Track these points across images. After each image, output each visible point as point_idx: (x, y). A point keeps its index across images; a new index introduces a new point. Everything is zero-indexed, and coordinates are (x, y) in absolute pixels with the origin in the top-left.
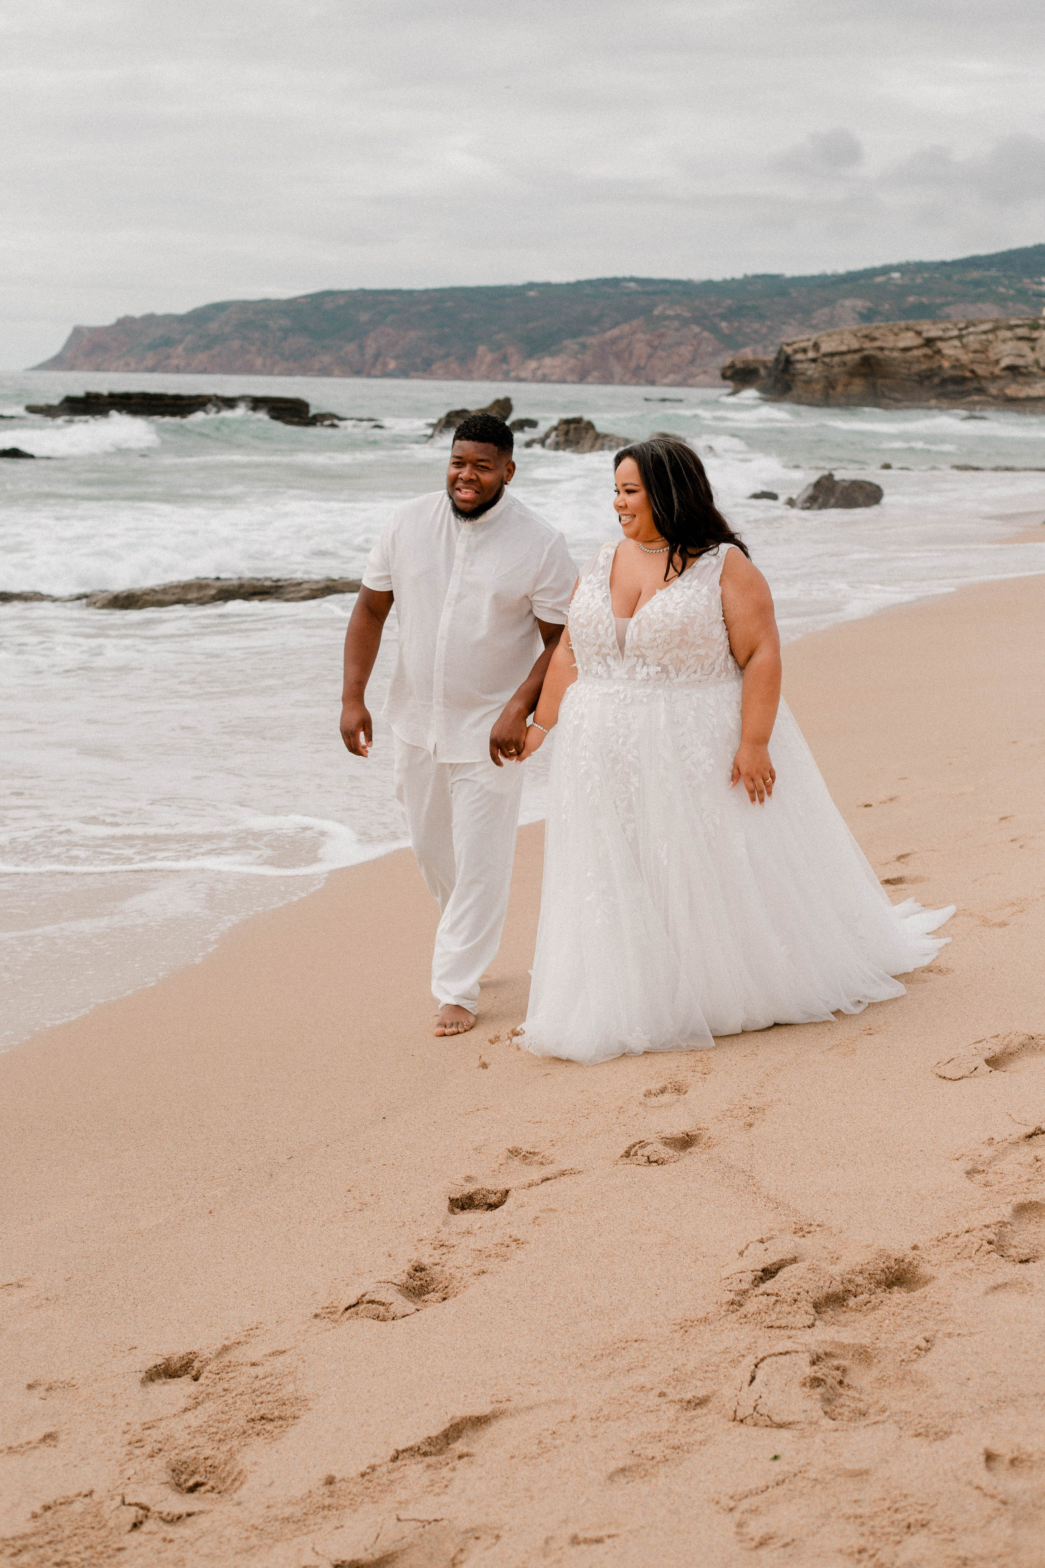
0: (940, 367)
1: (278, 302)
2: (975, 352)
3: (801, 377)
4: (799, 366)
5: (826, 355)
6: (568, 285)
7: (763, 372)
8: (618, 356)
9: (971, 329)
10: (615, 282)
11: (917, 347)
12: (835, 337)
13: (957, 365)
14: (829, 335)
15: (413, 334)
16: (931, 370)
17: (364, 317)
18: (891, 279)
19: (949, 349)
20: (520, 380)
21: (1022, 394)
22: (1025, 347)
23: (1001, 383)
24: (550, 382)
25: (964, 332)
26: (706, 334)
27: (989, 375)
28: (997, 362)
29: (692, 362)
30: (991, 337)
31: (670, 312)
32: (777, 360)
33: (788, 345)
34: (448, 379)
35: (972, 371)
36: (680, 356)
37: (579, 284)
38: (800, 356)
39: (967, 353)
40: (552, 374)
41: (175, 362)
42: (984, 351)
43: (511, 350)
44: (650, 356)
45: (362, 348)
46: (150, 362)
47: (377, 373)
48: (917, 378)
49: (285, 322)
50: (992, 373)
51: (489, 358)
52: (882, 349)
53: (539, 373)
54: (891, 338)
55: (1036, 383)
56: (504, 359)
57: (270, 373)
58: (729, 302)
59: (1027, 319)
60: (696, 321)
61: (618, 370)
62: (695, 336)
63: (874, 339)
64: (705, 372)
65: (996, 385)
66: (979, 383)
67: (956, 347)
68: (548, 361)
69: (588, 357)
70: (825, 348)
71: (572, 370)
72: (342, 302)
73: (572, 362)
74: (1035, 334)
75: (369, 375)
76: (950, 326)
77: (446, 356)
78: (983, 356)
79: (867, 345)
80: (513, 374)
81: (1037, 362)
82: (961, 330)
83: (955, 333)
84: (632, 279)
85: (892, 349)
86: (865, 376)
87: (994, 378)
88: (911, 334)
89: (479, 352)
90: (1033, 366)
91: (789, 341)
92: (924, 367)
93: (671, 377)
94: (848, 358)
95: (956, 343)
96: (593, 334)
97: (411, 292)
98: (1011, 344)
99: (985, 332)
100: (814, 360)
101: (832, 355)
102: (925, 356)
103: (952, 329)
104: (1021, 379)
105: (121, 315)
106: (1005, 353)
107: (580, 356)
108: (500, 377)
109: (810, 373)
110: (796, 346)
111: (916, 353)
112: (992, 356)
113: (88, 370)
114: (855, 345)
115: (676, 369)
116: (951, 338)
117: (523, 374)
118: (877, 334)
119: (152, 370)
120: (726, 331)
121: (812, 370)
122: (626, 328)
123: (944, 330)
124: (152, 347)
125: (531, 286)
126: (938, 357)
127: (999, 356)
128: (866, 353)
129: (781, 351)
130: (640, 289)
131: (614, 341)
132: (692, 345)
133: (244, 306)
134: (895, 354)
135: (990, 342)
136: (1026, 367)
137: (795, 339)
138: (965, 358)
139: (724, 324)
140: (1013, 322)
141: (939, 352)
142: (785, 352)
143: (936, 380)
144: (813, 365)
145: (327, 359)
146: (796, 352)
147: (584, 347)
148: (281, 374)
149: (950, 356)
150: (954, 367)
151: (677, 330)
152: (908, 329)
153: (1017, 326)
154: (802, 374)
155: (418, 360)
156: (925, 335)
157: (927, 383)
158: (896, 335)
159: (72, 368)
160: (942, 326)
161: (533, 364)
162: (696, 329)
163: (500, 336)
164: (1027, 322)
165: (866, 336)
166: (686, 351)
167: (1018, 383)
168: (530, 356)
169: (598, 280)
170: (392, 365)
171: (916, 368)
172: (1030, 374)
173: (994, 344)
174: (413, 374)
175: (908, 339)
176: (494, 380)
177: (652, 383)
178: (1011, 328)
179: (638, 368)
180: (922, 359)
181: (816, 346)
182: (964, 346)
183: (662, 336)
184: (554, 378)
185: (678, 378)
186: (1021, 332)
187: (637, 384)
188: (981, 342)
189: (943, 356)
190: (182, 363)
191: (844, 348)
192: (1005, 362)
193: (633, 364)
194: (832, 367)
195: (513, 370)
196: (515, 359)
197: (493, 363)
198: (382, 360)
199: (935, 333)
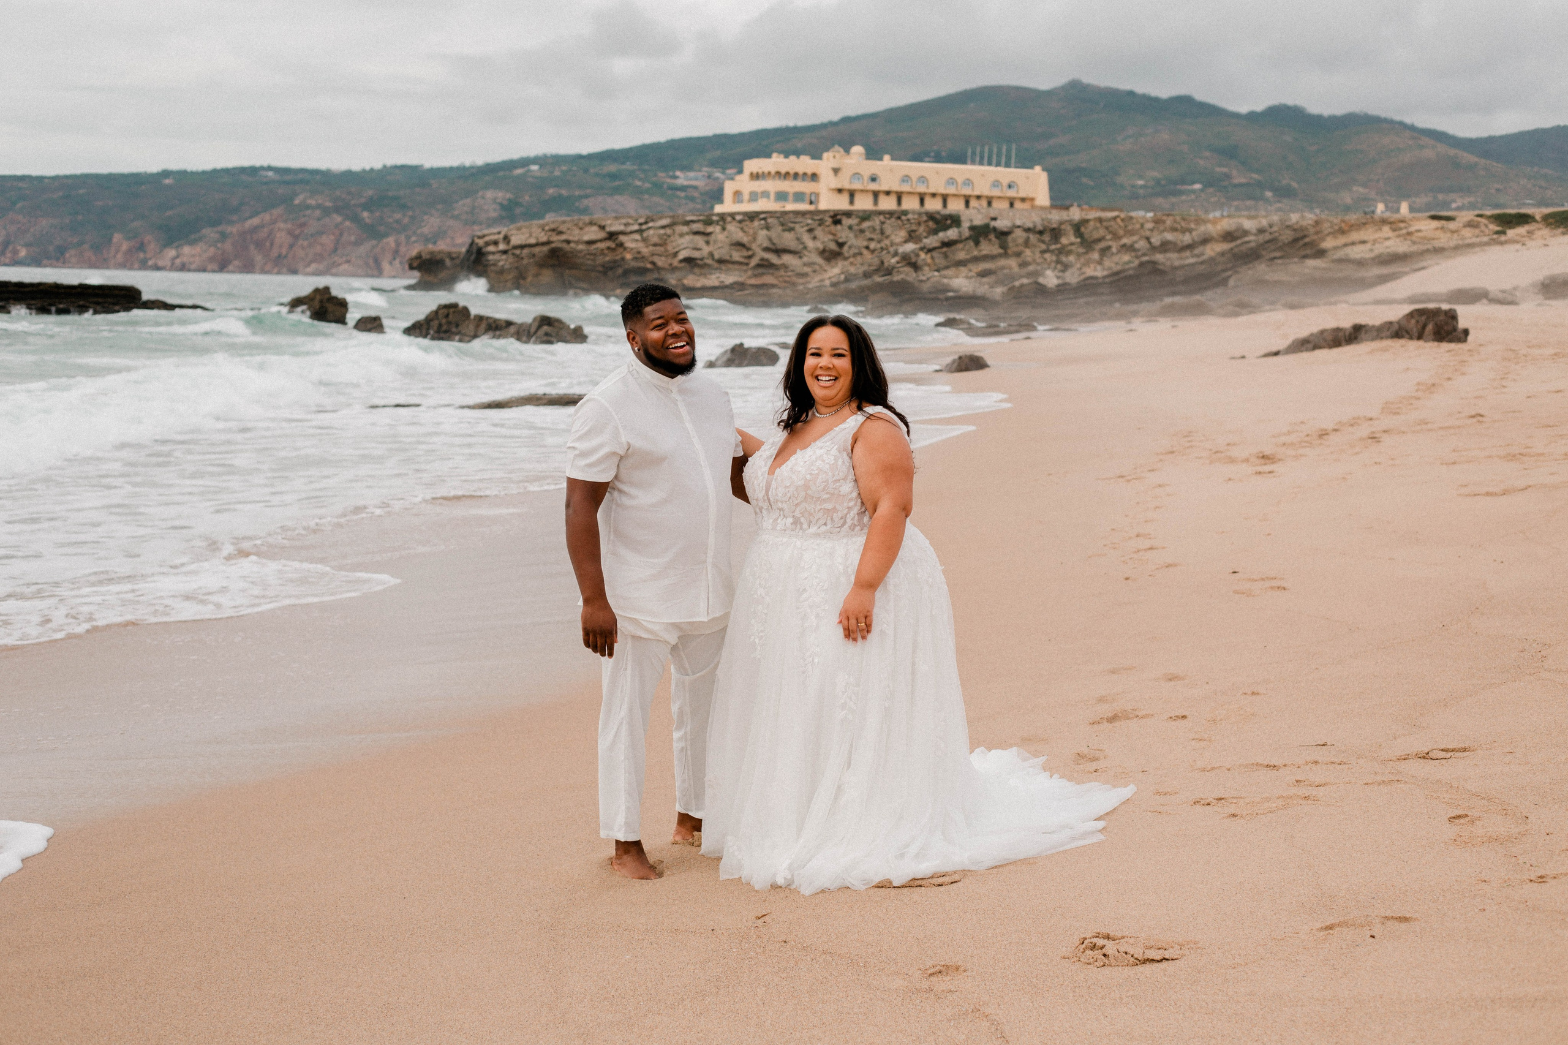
0: (623, 259)
2: (655, 245)
3: (492, 268)
4: (491, 257)
5: (515, 247)
6: (204, 173)
7: (448, 262)
8: (259, 245)
9: (650, 224)
10: (253, 171)
11: (601, 241)
12: (524, 230)
13: (639, 257)
14: (519, 229)
15: (44, 223)
16: (615, 261)
18: (529, 171)
19: (631, 243)
20: (158, 268)
21: (699, 285)
22: (700, 241)
23: (678, 274)
24: (189, 270)
25: (644, 227)
26: (347, 223)
27: (667, 266)
28: (675, 254)
29: (335, 250)
30: (668, 231)
31: (312, 202)
32: (468, 251)
33: (480, 237)
34: (82, 268)
35: (653, 263)
36: (322, 245)
37: (217, 171)
38: (491, 248)
39: (647, 247)
40: (190, 263)
42: (663, 244)
43: (148, 238)
44: (291, 246)
47: (7, 261)
48: (601, 269)
50: (671, 265)
51: (125, 246)
52: (568, 242)
53: (178, 261)
54: (577, 231)
55: (711, 274)
56: (141, 247)
58: (370, 193)
59: (701, 215)
60: (337, 210)
61: (259, 258)
62: (337, 226)
63: (560, 233)
64: (348, 262)
65: (675, 276)
66: (659, 273)
67: (637, 241)
68: (186, 250)
69: (228, 246)
70: (515, 240)
71: (212, 259)
73: (212, 250)
74: (710, 229)
76: (631, 221)
77: (81, 243)
78: (662, 249)
79: (555, 238)
80: (150, 263)
81: (711, 255)
82: (641, 224)
83: (636, 227)
84: (270, 168)
85: (577, 242)
86: (553, 266)
87: (673, 269)
88: (595, 228)
89: (115, 240)
90: (708, 259)
91: (479, 234)
92: (607, 259)
93: (314, 266)
94: (537, 250)
95: (637, 237)
96: (231, 222)
97: (41, 178)
98: (688, 238)
99: (663, 227)
100: (505, 252)
101: (522, 247)
102: (609, 248)
103: (632, 224)
104: (697, 270)
106: (682, 247)
107: (219, 245)
108: (137, 265)
109: (501, 263)
110: (487, 239)
111: (600, 245)
112: (670, 248)
114: (543, 238)
115: (319, 258)
116: (632, 232)
117: (160, 263)
118: (563, 228)
120: (368, 221)
121: (504, 261)
122: (267, 217)
123: (626, 225)
125: (166, 174)
126: (621, 250)
127: (677, 250)
128: (553, 245)
129: (472, 244)
130: (277, 177)
131: (255, 229)
132: (334, 234)
134: (581, 247)
135: (669, 236)
136: (702, 259)
137: (486, 232)
138: (645, 251)
139: (365, 214)
140: (689, 218)
141: (621, 245)
142: (477, 244)
143: (620, 271)
144: (504, 257)
146: (487, 244)
149: (632, 249)
150: (635, 259)
151: (319, 219)
152: (591, 223)
153: (693, 221)
154: (494, 265)
155: (51, 248)
156: (608, 229)
157: (610, 273)
158: (581, 229)
160: (624, 221)
161: (172, 253)
162: (338, 219)
163: (136, 224)
164: (701, 218)
165: (553, 230)
166: (327, 240)
167: (695, 274)
168: (169, 243)
169: (235, 169)
170: (23, 253)
171: (600, 260)
172: (706, 265)
173: (672, 238)
174: (45, 262)
175: (592, 233)
176: (131, 268)
177: (294, 272)
178: (687, 223)
179: (280, 256)
180: (606, 252)
181: (506, 239)
182: (644, 240)
183: (303, 225)
184: (193, 267)
185: (321, 267)
186: (696, 227)
187: (279, 273)
188: (660, 236)
189: (625, 249)
191: (533, 241)
192: (682, 255)
193: (275, 253)
194: (522, 258)
195: (150, 259)
196: (152, 247)
197: (129, 251)
198: (10, 248)
199: (616, 227)
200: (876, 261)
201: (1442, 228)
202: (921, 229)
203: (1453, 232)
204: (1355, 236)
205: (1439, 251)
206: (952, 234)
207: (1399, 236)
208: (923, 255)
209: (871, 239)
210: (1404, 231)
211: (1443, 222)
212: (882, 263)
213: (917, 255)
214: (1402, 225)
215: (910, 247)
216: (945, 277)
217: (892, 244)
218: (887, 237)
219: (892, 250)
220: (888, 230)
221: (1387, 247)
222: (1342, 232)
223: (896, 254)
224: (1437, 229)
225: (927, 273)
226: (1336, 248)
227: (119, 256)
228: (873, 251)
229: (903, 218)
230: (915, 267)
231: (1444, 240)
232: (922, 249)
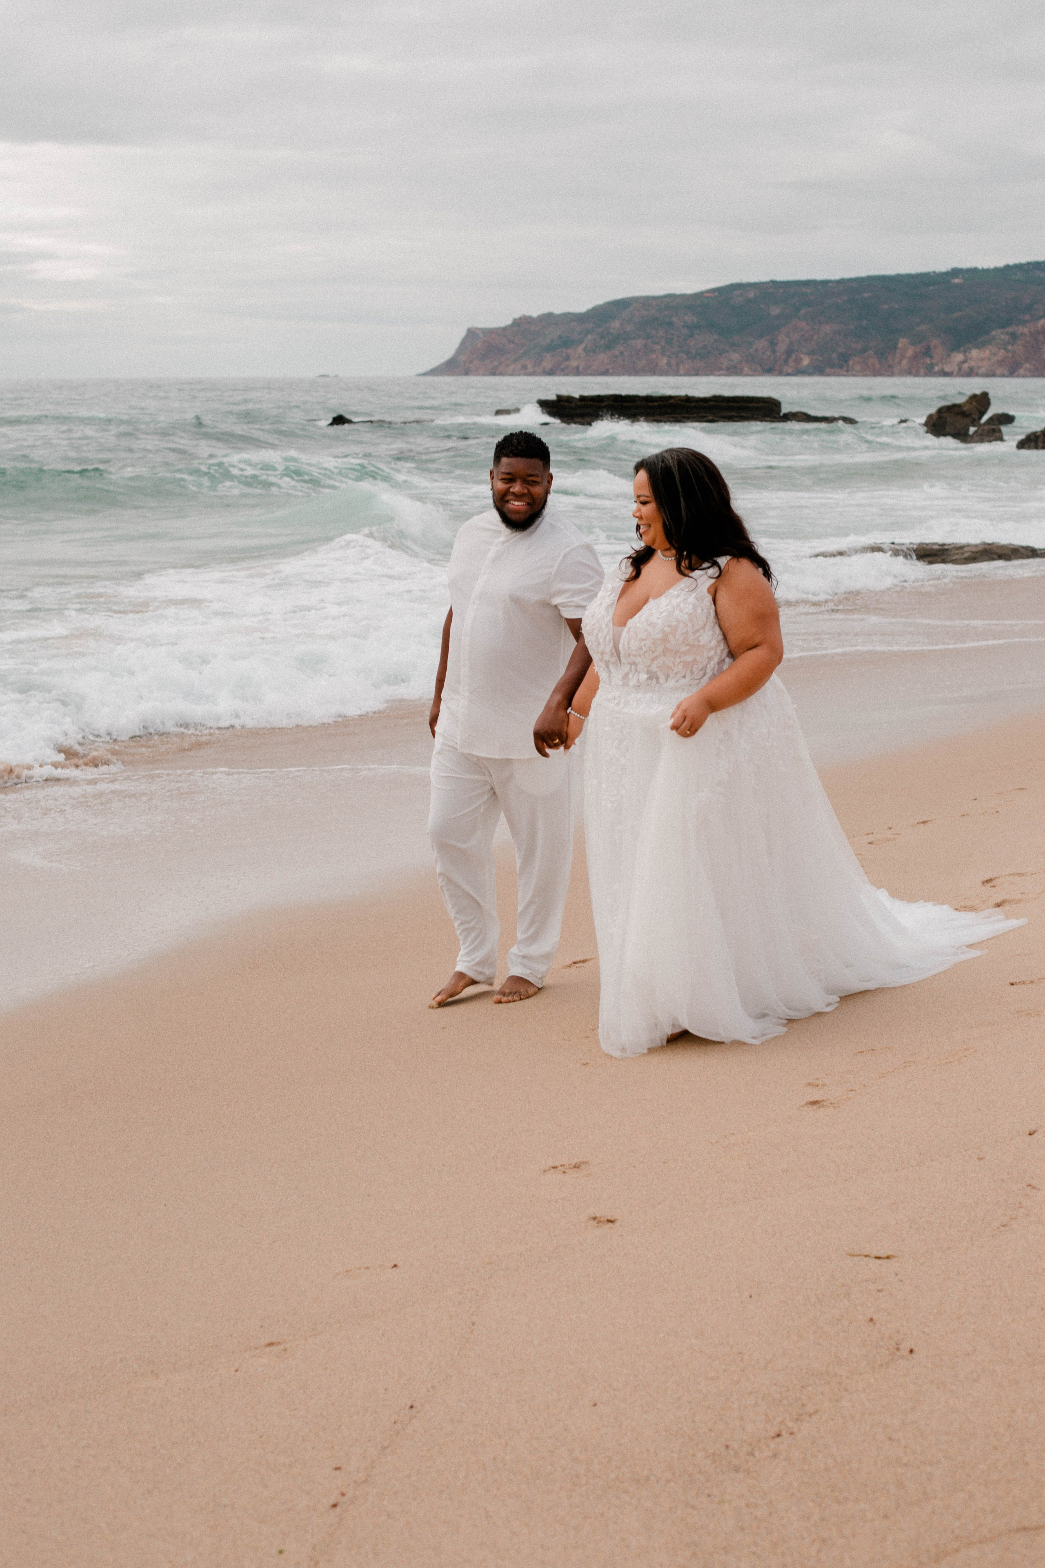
1: (683, 296)
6: (996, 270)
15: (827, 329)
17: (775, 311)
20: (944, 374)
24: (977, 375)
34: (866, 375)
37: (1007, 267)
40: (979, 367)
41: (574, 363)
43: (935, 342)
45: (773, 344)
46: (548, 363)
47: (790, 371)
49: (690, 318)
51: (910, 353)
53: (965, 366)
56: (927, 352)
57: (677, 373)
68: (975, 353)
69: (1019, 348)
71: (1001, 363)
72: (751, 295)
73: (1000, 353)
75: (781, 373)
77: (864, 350)
89: (900, 345)
96: (1024, 323)
97: (825, 283)
105: (517, 316)
107: (1010, 347)
108: (922, 371)
113: (484, 375)
117: (947, 369)
119: (551, 373)
124: (551, 348)
125: (956, 272)
133: (646, 302)
145: (735, 356)
147: (1014, 336)
148: (687, 374)
155: (834, 356)
159: (467, 372)
161: (959, 357)
163: (923, 327)
168: (956, 347)
169: (1028, 264)
170: (806, 361)
174: (827, 370)
176: (917, 375)
184: (982, 371)
190: (582, 365)
195: (937, 364)
196: (939, 351)
197: (915, 357)
198: (793, 356)
227: (905, 362)
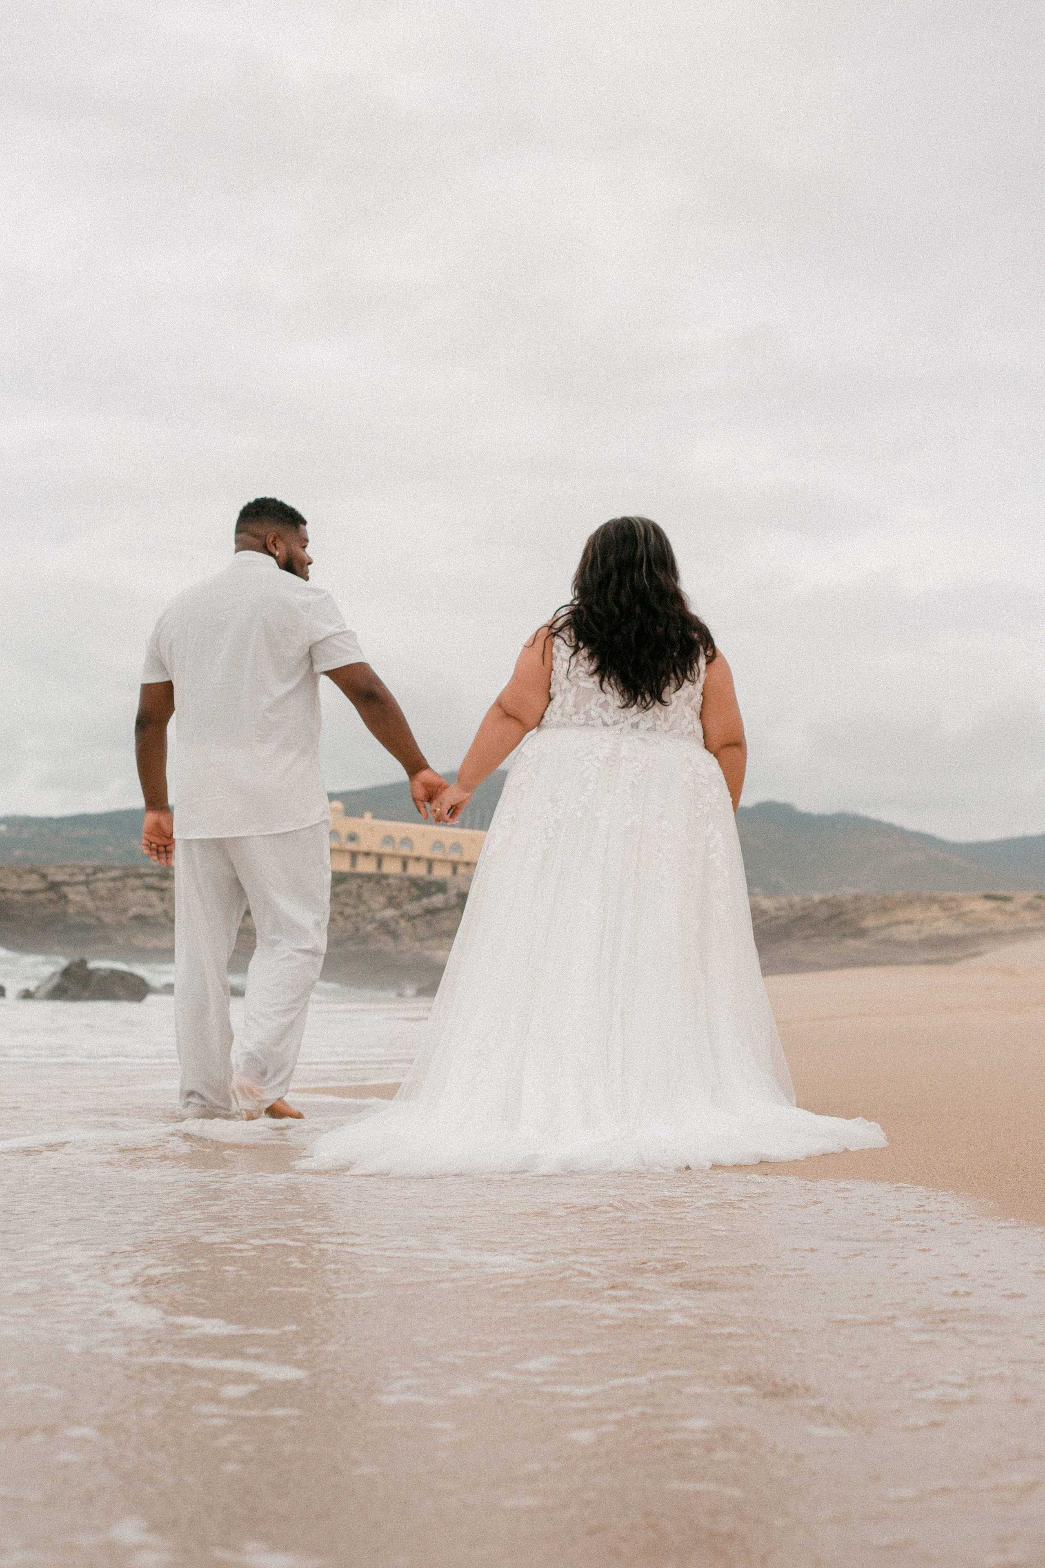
0: (65, 913)
2: (102, 898)
9: (99, 875)
11: (41, 891)
13: (83, 911)
16: (54, 915)
19: (76, 895)
21: (149, 947)
22: (154, 897)
23: (127, 932)
25: (91, 878)
27: (115, 924)
28: (124, 911)
30: (119, 884)
35: (98, 919)
39: (93, 900)
42: (112, 898)
48: (38, 923)
50: (118, 922)
54: (14, 879)
55: (164, 936)
65: (122, 934)
66: (105, 931)
67: (81, 893)
76: (76, 870)
78: (110, 904)
82: (88, 875)
83: (82, 878)
85: (14, 892)
87: (120, 927)
88: (35, 877)
90: (161, 918)
92: (46, 911)
95: (83, 889)
98: (140, 893)
99: (113, 879)
102: (51, 901)
103: (79, 875)
104: (148, 931)
106: (133, 902)
111: (41, 896)
112: (120, 904)
116: (77, 884)
123: (72, 875)
126: (63, 903)
127: (127, 905)
134: (18, 897)
135: (119, 890)
136: (155, 917)
138: (90, 905)
140: (142, 870)
141: (64, 897)
143: (60, 925)
149: (76, 903)
150: (78, 913)
152: (31, 871)
153: (147, 875)
156: (50, 878)
157: (51, 928)
158: (19, 877)
167: (145, 935)
171: (38, 912)
172: (158, 926)
173: (122, 892)
175: (32, 882)
178: (140, 876)
180: (46, 904)
182: (92, 893)
186: (150, 880)
188: (109, 890)
189: (68, 902)
192: (133, 911)
199: (59, 877)
200: (350, 926)
201: (998, 910)
202: (404, 894)
203: (1013, 914)
204: (899, 915)
205: (996, 935)
206: (437, 900)
207: (950, 917)
208: (403, 923)
209: (346, 905)
210: (956, 912)
211: (999, 903)
212: (357, 930)
213: (397, 923)
214: (953, 905)
215: (389, 913)
216: (428, 948)
217: (370, 910)
218: (364, 903)
219: (369, 916)
220: (366, 895)
221: (937, 929)
222: (885, 909)
223: (373, 920)
224: (992, 910)
225: (407, 943)
226: (878, 928)
228: (347, 918)
229: (384, 882)
230: (394, 935)
231: (1000, 922)
232: (402, 916)
